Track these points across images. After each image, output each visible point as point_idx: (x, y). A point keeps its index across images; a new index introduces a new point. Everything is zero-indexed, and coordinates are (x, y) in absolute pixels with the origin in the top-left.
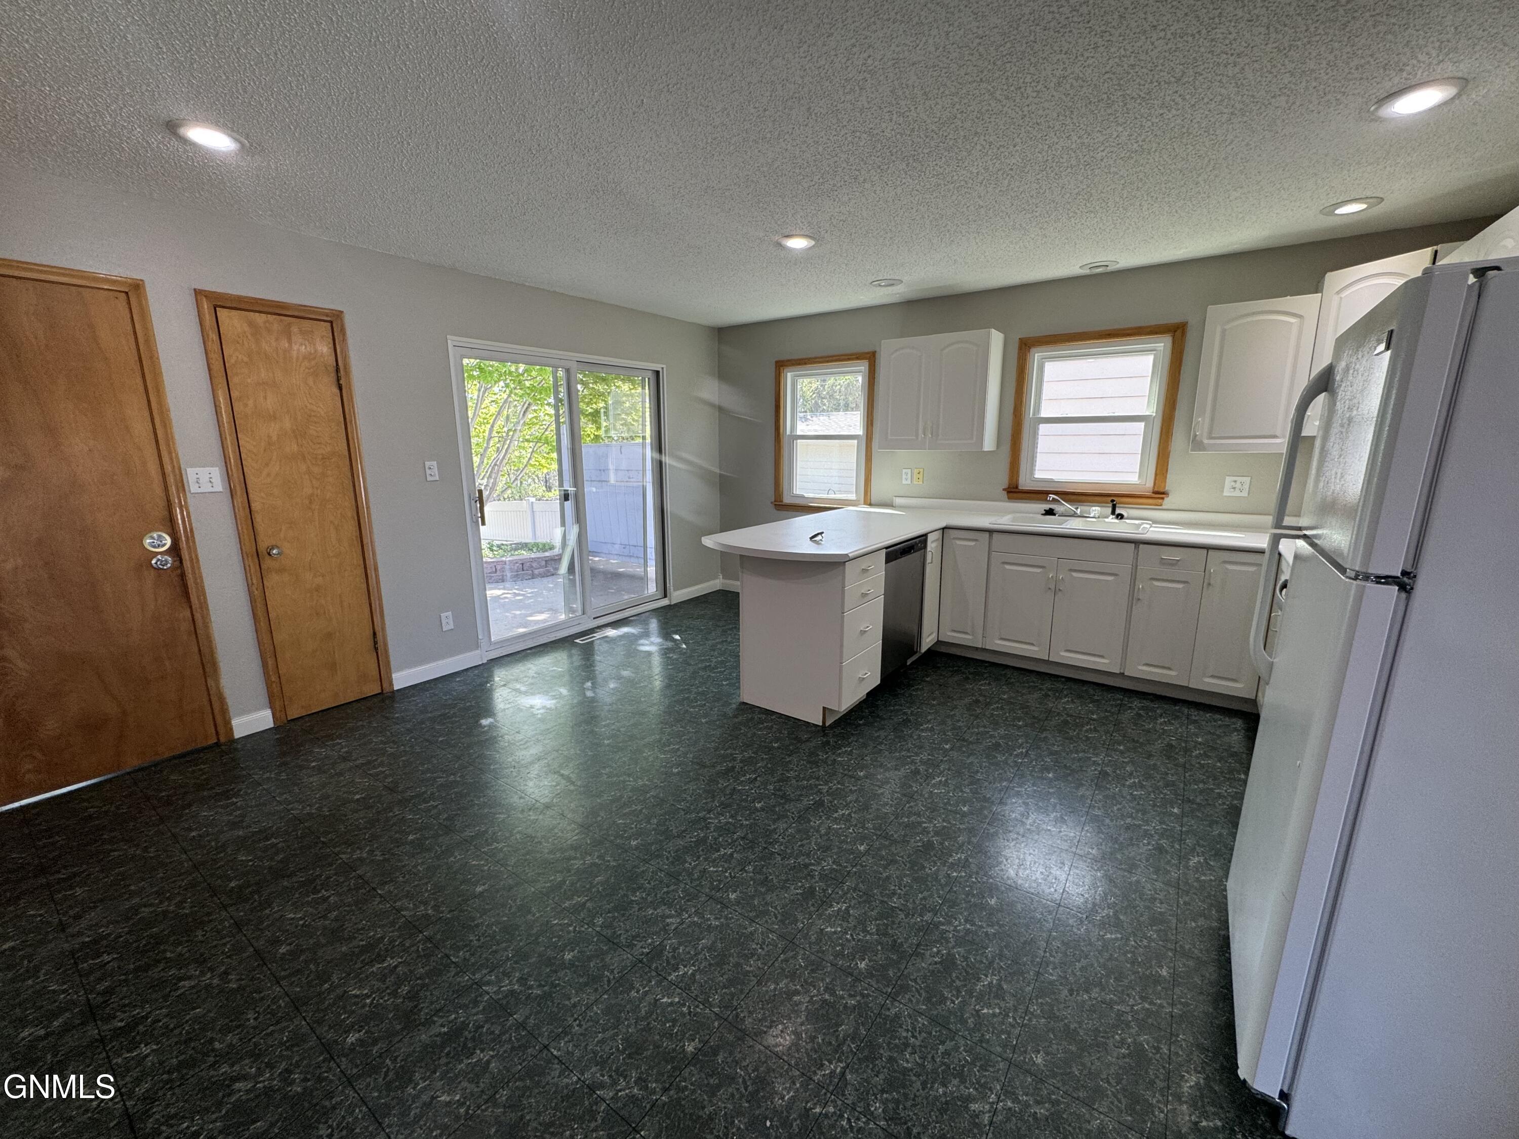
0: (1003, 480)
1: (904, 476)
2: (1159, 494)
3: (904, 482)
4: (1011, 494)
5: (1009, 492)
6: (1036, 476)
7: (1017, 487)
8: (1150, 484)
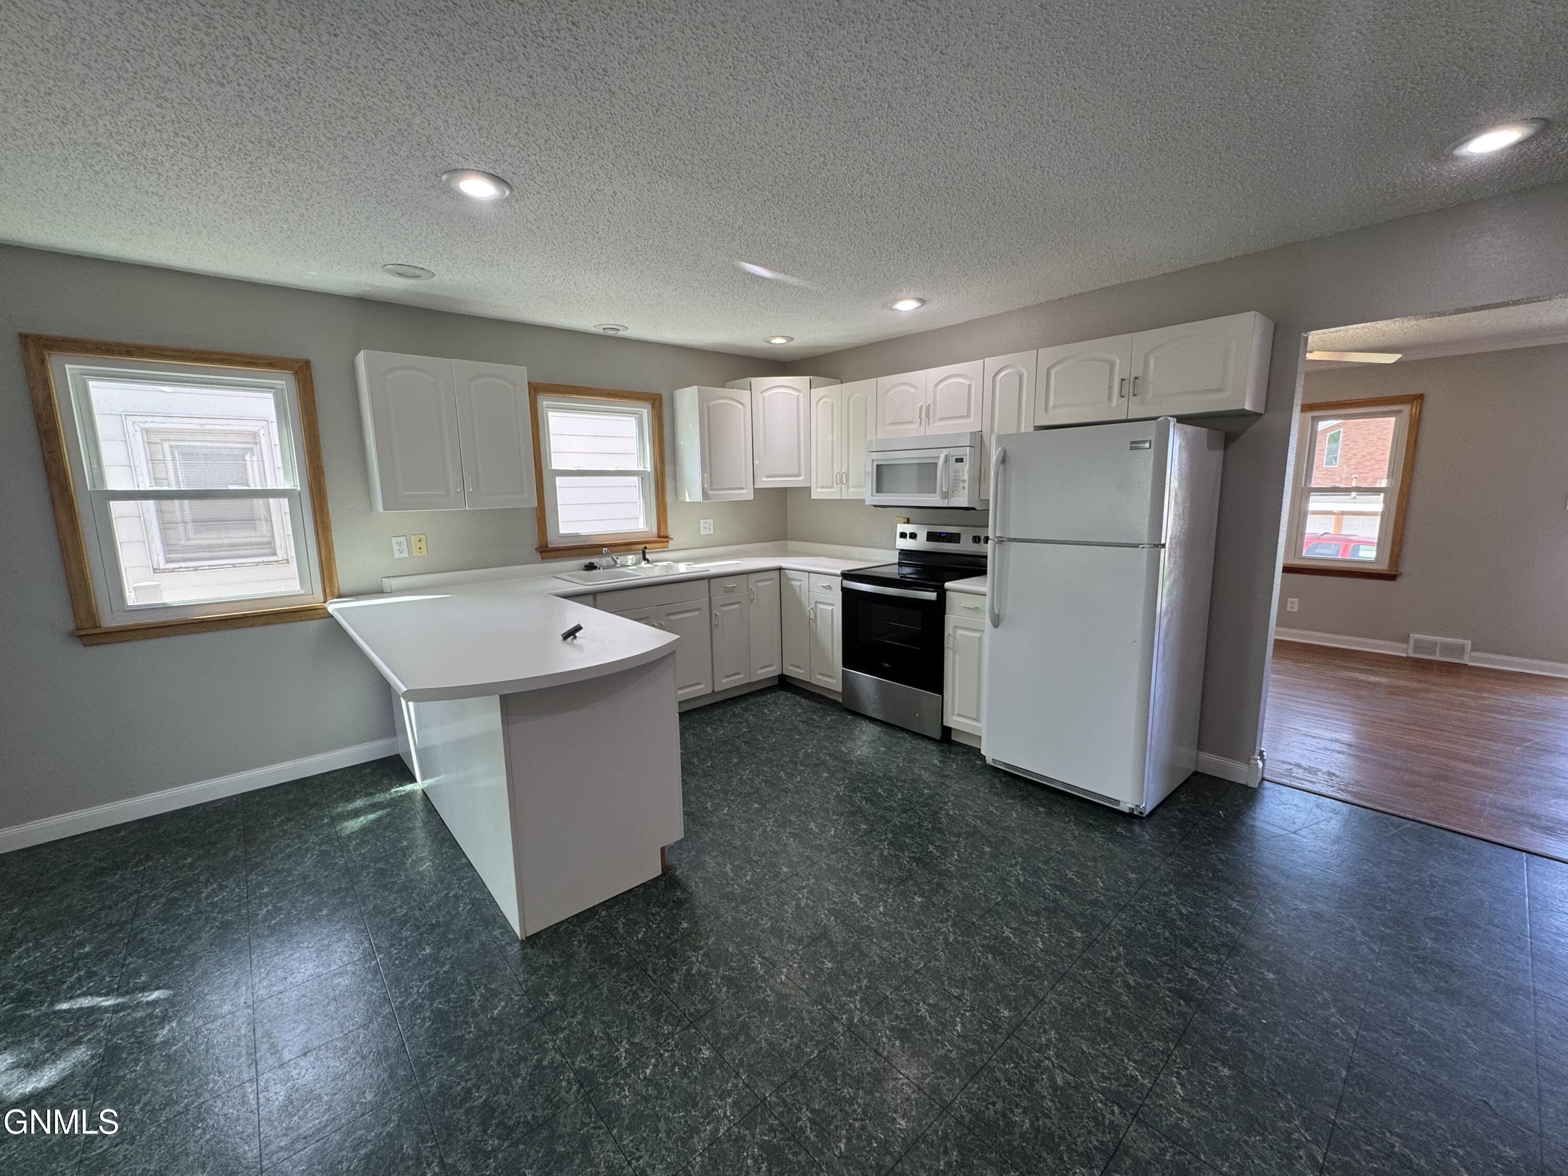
0: (533, 540)
1: (395, 547)
2: (663, 538)
3: (397, 555)
4: (543, 554)
5: (541, 552)
6: (562, 532)
7: (547, 546)
8: (655, 531)
